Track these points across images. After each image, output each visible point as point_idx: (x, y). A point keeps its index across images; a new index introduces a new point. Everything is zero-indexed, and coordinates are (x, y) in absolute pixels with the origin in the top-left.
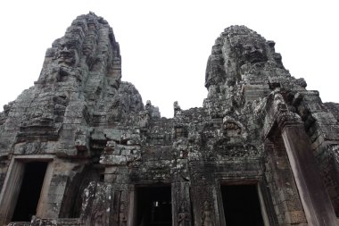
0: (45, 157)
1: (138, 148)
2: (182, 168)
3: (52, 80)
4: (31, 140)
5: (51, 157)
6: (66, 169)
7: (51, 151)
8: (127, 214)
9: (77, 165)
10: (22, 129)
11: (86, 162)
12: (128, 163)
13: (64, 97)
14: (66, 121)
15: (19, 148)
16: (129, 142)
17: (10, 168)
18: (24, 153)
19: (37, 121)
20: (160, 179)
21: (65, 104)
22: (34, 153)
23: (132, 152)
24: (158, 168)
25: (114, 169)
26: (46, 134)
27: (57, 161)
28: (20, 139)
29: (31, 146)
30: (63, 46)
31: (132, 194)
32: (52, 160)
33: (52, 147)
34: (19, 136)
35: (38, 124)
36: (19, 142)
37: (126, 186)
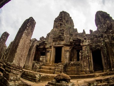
0: (61, 45)
1: (90, 40)
2: (103, 45)
3: (59, 26)
4: (57, 41)
5: (63, 45)
6: (68, 48)
7: (63, 44)
8: (91, 59)
9: (70, 47)
10: (54, 39)
11: (73, 46)
12: (89, 45)
13: (63, 30)
14: (65, 35)
15: (54, 44)
16: (87, 39)
17: (52, 49)
18: (55, 45)
19: (58, 36)
20: (98, 49)
21: (64, 31)
22: (58, 45)
23: (89, 41)
24: (97, 46)
25: (85, 47)
26: (61, 39)
27: (64, 46)
28: (54, 41)
29: (57, 43)
30: (59, 18)
31: (91, 53)
32: (63, 46)
33: (63, 43)
34: (53, 40)
35: (58, 37)
36: (54, 42)
37: (89, 51)
